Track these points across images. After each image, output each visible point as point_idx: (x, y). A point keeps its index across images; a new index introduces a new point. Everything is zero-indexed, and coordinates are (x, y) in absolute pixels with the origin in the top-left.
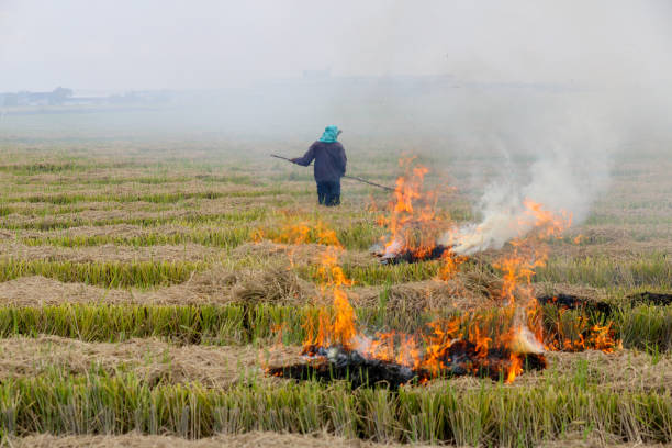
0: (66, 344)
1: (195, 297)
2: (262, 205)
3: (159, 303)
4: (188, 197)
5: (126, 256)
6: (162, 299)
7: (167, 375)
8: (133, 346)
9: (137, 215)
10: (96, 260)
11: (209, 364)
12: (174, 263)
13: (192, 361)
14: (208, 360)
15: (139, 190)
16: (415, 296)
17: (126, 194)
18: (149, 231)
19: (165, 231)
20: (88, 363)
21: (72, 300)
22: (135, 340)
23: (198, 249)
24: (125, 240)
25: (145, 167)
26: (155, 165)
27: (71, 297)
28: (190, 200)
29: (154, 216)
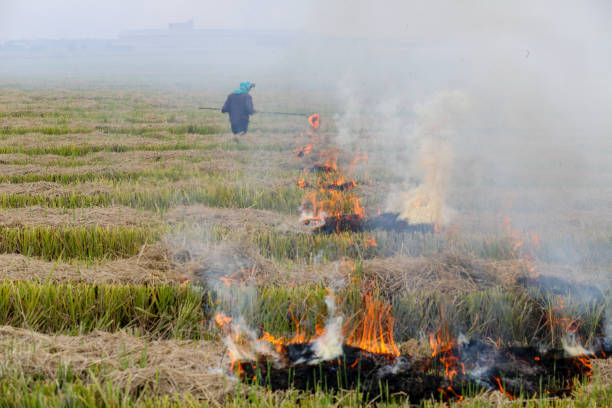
0: (21, 336)
1: (149, 275)
2: (177, 161)
3: (110, 282)
4: (95, 150)
5: (56, 220)
6: (112, 276)
7: (151, 384)
8: (99, 342)
9: (53, 171)
10: (26, 225)
11: (193, 368)
12: (108, 228)
13: (174, 363)
14: (192, 364)
15: (44, 141)
16: (388, 276)
17: (32, 146)
18: (72, 190)
19: (88, 190)
20: (53, 364)
21: (13, 276)
22: (100, 333)
23: (128, 213)
24: (48, 199)
25: (42, 116)
26: (51, 114)
27: (12, 273)
28: (99, 154)
29: (69, 171)
